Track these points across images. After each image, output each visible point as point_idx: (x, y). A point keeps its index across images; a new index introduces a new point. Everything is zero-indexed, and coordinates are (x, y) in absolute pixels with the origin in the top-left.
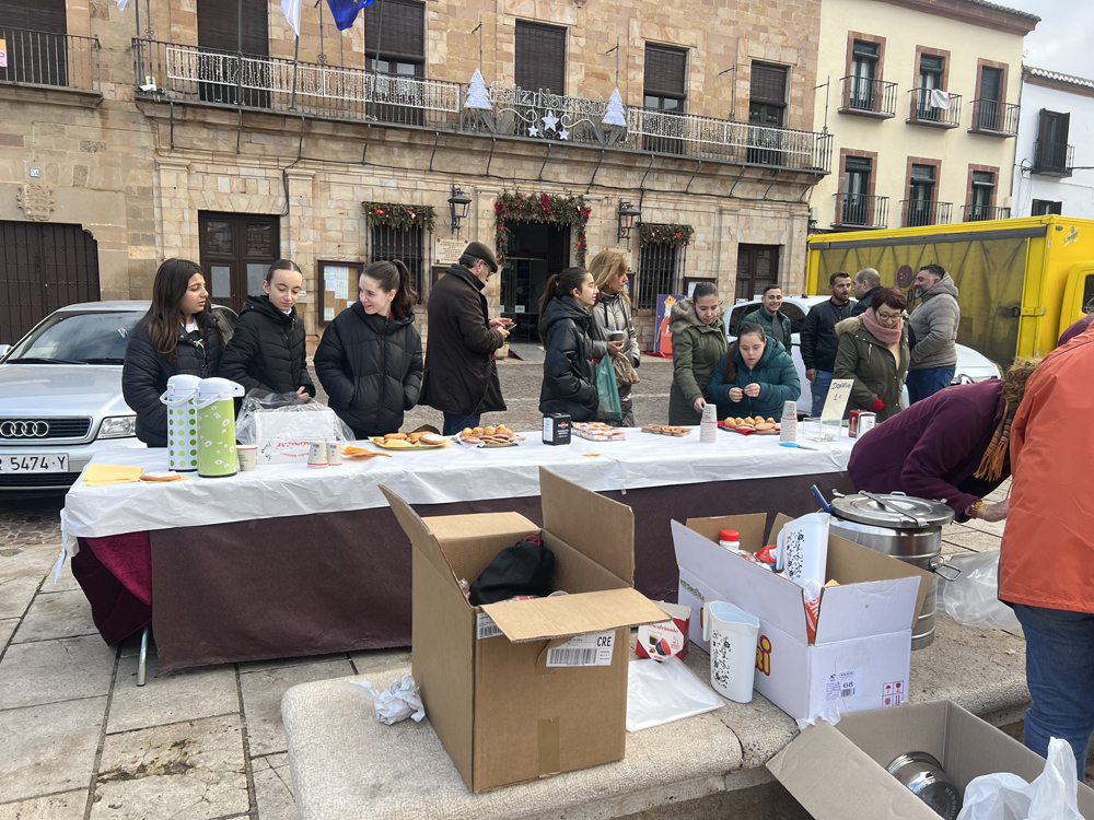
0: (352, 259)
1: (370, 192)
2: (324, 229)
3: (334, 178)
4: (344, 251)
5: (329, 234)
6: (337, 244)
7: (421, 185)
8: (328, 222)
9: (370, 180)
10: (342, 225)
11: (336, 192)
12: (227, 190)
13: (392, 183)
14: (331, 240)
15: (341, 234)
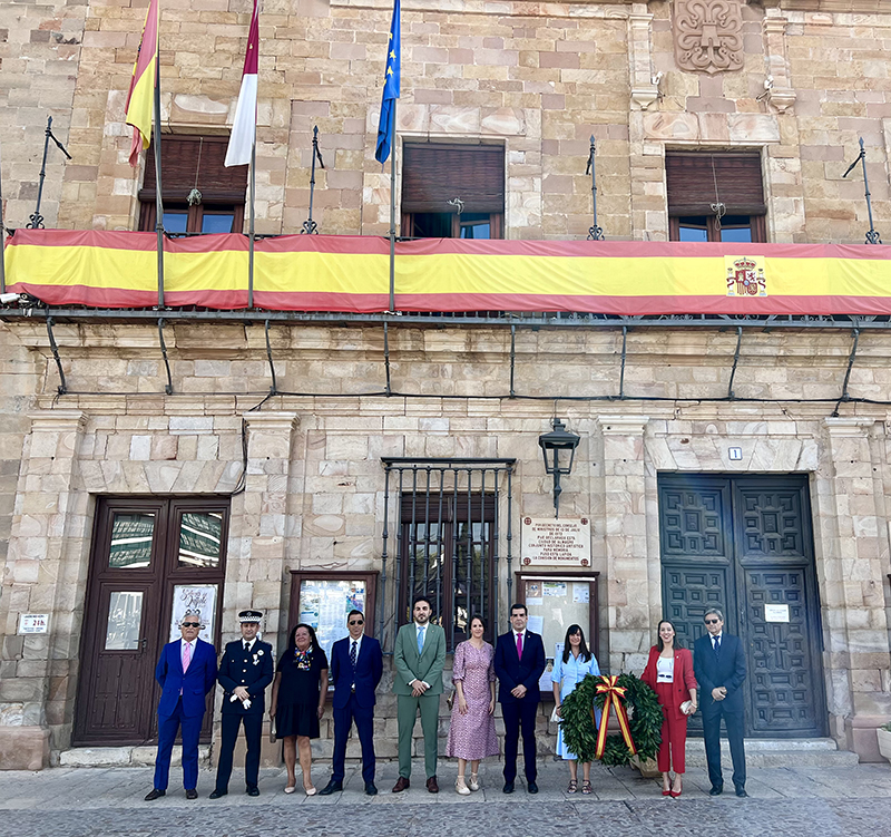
0: (359, 565)
1: (399, 442)
2: (309, 513)
3: (335, 424)
4: (345, 551)
5: (317, 521)
6: (331, 540)
7: (496, 424)
8: (318, 502)
9: (400, 422)
10: (343, 504)
11: (336, 447)
12: (145, 456)
13: (441, 425)
14: (322, 533)
15: (341, 521)
